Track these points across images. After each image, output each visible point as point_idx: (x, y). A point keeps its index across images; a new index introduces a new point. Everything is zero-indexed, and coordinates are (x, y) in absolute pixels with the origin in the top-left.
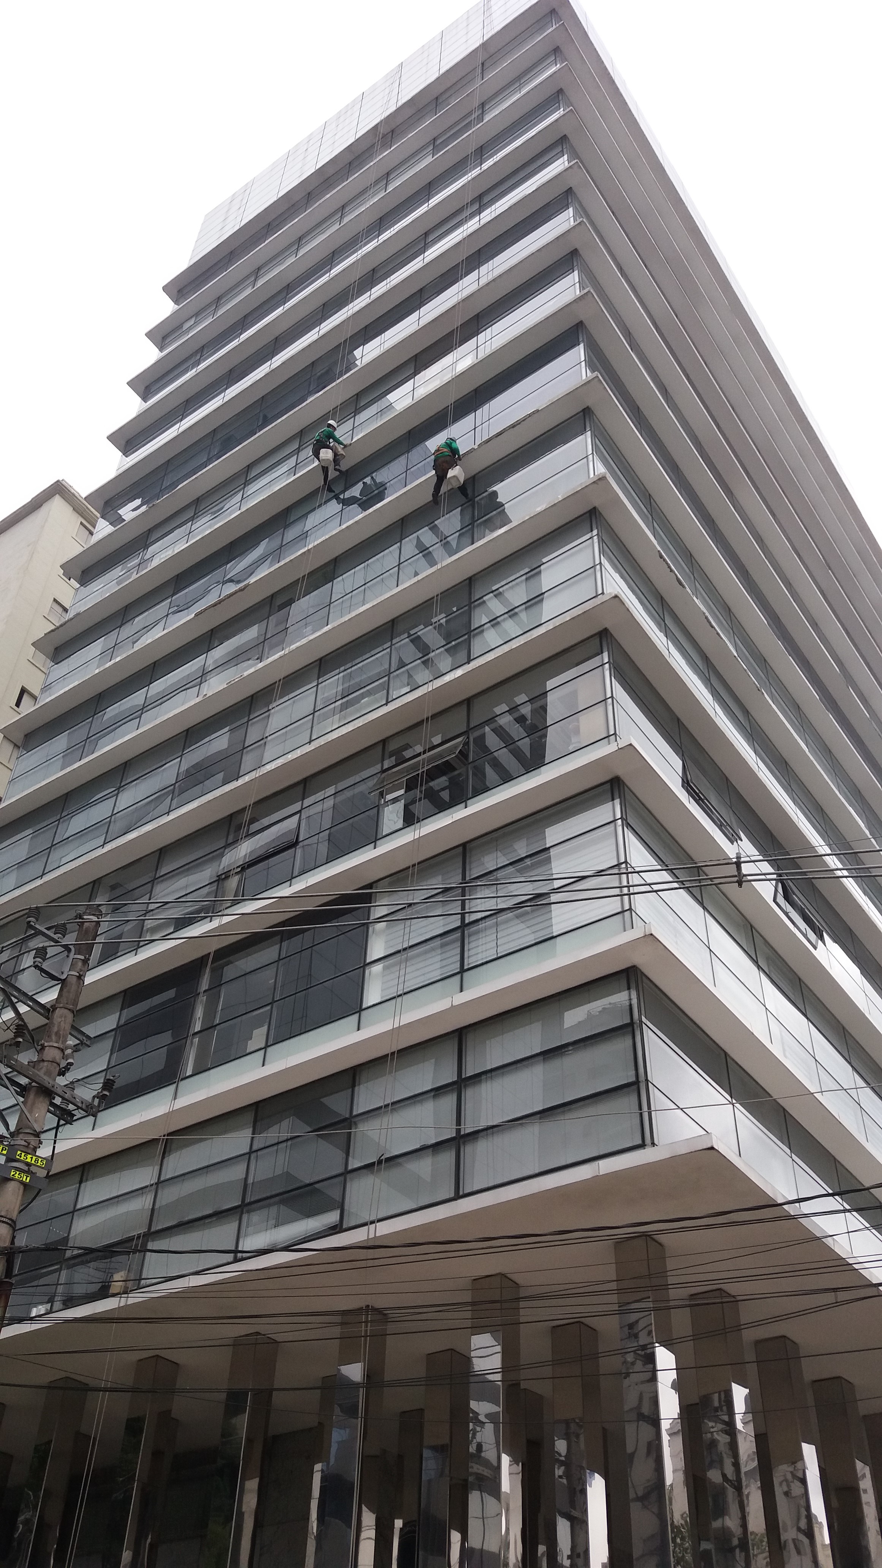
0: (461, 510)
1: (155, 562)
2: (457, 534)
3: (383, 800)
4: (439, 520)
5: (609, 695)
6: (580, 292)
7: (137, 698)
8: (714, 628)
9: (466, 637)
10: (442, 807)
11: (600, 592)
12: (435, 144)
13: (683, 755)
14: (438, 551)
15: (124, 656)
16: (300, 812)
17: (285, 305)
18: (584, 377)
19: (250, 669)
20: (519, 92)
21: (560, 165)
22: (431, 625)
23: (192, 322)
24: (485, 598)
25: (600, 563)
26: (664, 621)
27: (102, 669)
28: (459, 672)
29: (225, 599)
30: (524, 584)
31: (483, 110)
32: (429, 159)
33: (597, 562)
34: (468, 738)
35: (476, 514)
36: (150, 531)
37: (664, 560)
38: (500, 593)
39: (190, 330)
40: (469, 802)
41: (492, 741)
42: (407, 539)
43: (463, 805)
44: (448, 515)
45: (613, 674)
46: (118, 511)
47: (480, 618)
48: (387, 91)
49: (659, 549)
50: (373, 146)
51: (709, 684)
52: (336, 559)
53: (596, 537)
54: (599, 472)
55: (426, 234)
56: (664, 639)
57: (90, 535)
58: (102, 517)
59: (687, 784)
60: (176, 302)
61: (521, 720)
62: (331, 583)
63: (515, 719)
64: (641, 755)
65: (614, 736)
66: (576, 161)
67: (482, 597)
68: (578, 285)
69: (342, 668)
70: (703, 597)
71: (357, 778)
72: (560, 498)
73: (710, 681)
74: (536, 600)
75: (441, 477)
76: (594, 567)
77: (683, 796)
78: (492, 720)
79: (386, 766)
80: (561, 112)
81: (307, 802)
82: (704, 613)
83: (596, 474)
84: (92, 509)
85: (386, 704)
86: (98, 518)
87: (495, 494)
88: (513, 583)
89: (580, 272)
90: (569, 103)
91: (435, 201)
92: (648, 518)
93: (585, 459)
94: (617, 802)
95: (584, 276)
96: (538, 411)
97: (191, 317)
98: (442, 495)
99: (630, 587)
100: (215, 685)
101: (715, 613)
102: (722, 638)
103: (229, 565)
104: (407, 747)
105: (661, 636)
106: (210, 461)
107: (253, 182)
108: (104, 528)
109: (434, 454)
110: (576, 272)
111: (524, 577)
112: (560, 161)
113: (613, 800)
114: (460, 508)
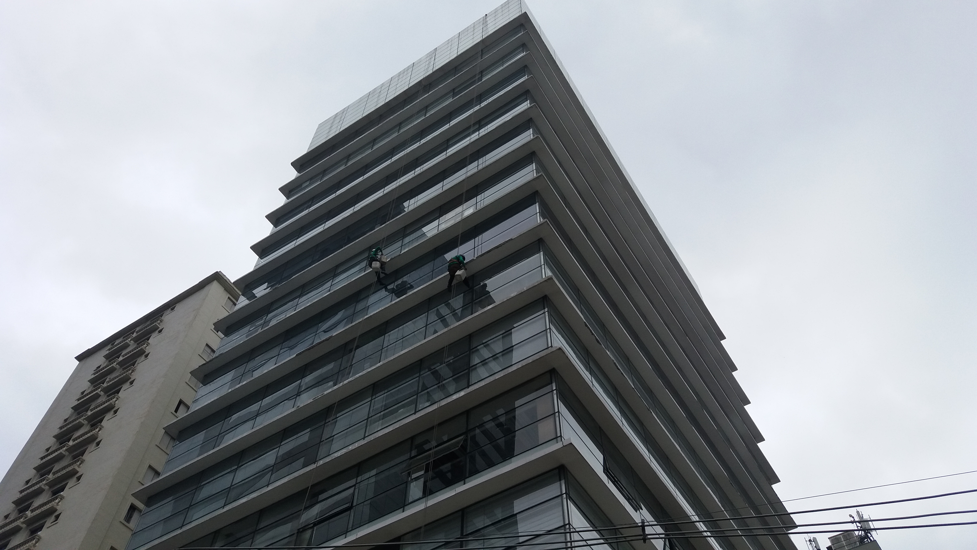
0: (464, 295)
1: (273, 323)
2: (461, 309)
3: (410, 478)
4: (451, 300)
5: (556, 410)
6: (536, 175)
7: (255, 407)
8: (620, 370)
9: (467, 371)
10: (449, 483)
11: (550, 345)
12: (454, 92)
13: (603, 451)
14: (450, 318)
15: (249, 381)
16: (355, 485)
17: (364, 176)
18: (539, 222)
19: (329, 389)
20: (502, 66)
21: (525, 106)
22: (444, 363)
23: (308, 183)
24: (478, 348)
25: (550, 328)
26: (589, 365)
27: (233, 389)
28: (462, 393)
29: (316, 345)
30: (501, 340)
31: (482, 74)
32: (451, 100)
33: (548, 327)
34: (467, 436)
35: (474, 297)
36: (272, 303)
37: (588, 328)
38: (488, 345)
39: (306, 187)
40: (467, 480)
41: (481, 439)
42: (432, 310)
43: (462, 482)
44: (456, 298)
45: (559, 397)
46: (253, 291)
47: (476, 360)
48: (427, 63)
49: (585, 321)
50: (418, 91)
51: (618, 406)
52: (387, 321)
53: (547, 313)
54: (548, 275)
55: (448, 140)
56: (589, 376)
57: (233, 306)
58: (243, 295)
59: (606, 470)
60: (299, 172)
61: (499, 425)
62: (384, 336)
63: (496, 425)
64: (578, 451)
65: (560, 438)
66: (534, 104)
67: (476, 347)
68: (535, 171)
69: (386, 391)
70: (612, 350)
71: (392, 463)
72: (525, 289)
73: (618, 403)
74: (509, 350)
75: (452, 276)
76: (546, 330)
77: (604, 478)
78: (481, 425)
79: (413, 455)
80: (526, 77)
81: (359, 479)
82: (613, 361)
83: (546, 276)
84: (236, 290)
85: (415, 413)
86: (240, 295)
87: (485, 285)
88: (496, 339)
89: (536, 164)
90: (530, 73)
91: (453, 122)
92: (577, 302)
93: (540, 268)
94: (563, 482)
95: (538, 166)
96: (512, 239)
97: (308, 180)
98: (453, 286)
99: (567, 343)
100: (305, 399)
101: (620, 361)
102: (624, 376)
103: (319, 325)
104: (427, 442)
105: (587, 373)
106: (313, 263)
107: (348, 107)
108: (243, 302)
109: (449, 262)
110: (534, 164)
111: (501, 336)
112: (526, 103)
113: (560, 480)
114: (463, 294)
